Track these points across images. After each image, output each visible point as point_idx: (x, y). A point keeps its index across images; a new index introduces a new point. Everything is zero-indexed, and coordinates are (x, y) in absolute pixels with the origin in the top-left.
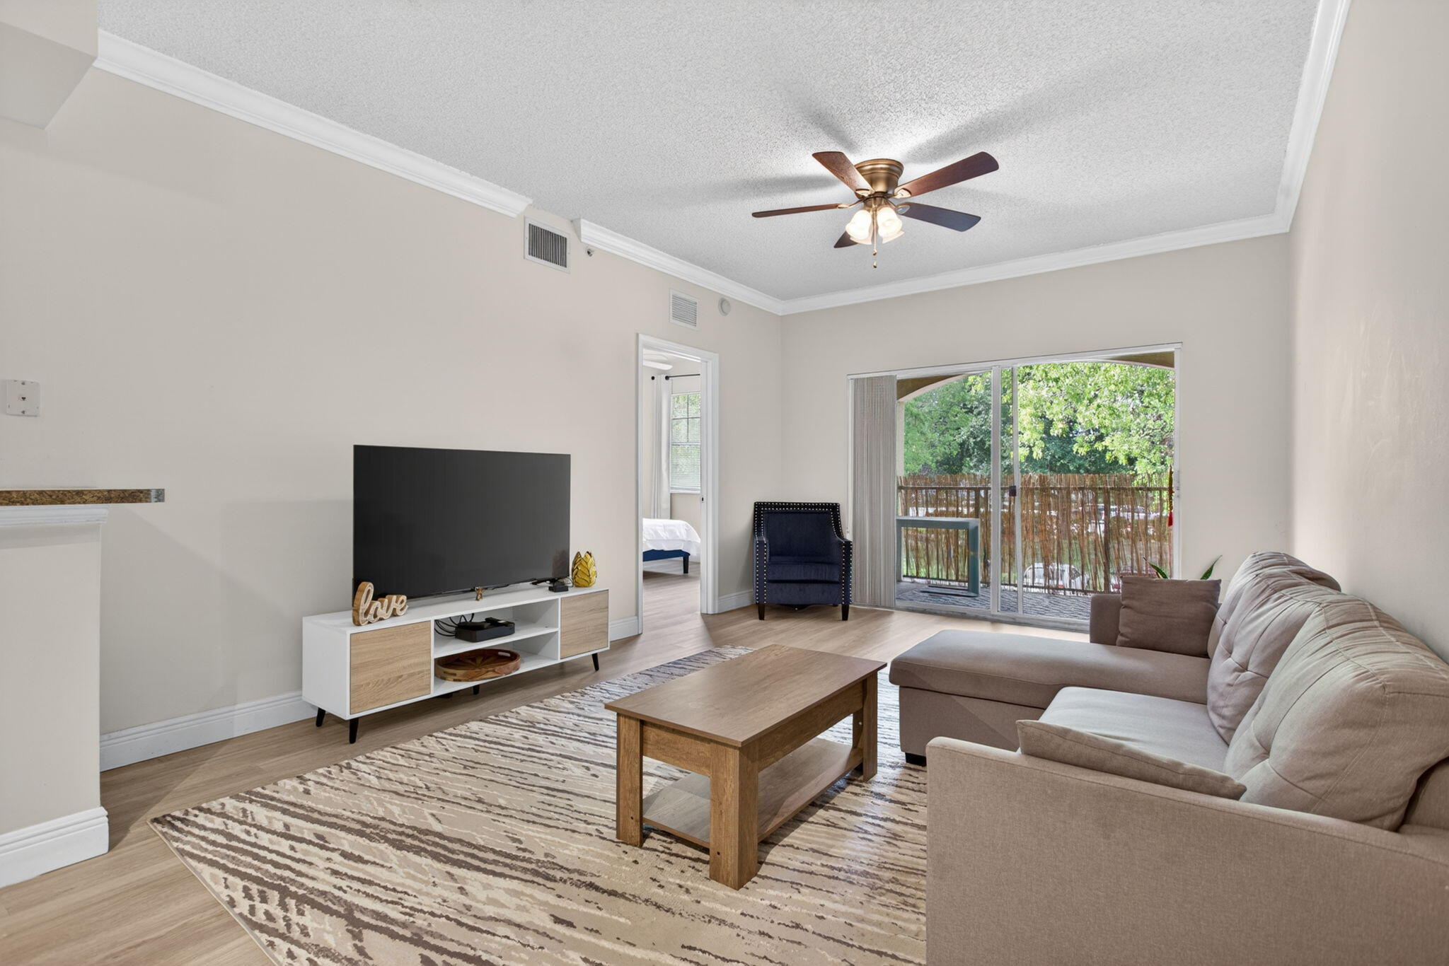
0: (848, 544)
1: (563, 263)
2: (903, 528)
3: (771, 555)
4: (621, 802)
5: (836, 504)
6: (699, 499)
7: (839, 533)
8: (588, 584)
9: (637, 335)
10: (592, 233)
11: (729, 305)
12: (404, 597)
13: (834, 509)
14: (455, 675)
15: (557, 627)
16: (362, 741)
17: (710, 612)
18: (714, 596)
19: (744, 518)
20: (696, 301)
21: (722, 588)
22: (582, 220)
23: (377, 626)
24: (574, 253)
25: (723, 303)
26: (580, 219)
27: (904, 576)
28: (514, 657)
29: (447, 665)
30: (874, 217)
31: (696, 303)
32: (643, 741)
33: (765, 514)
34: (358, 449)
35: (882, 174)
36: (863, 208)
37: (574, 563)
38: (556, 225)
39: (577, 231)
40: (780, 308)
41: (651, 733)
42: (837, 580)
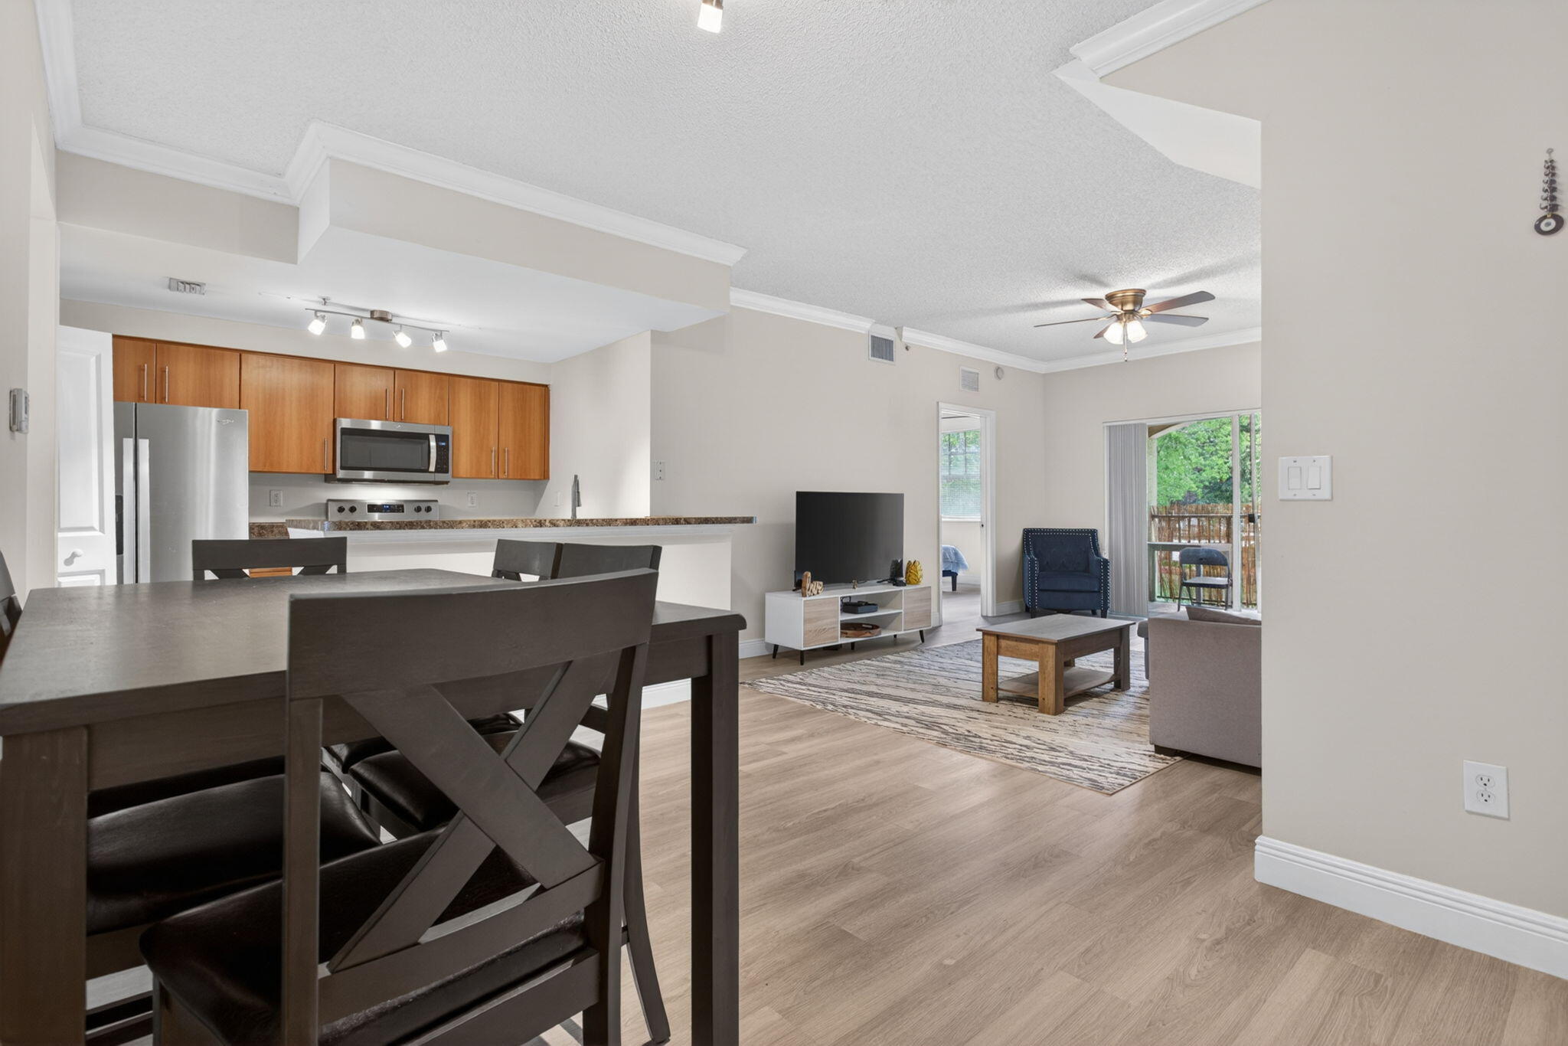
0: (1106, 562)
1: (891, 359)
2: (1156, 552)
3: (1040, 571)
4: (986, 681)
5: (1094, 530)
6: (979, 525)
7: (1097, 553)
8: (917, 582)
9: (938, 403)
10: (910, 335)
11: (1002, 371)
12: (821, 583)
13: (1093, 533)
14: (846, 633)
15: (902, 608)
16: (806, 664)
17: (990, 615)
18: (993, 602)
19: (1014, 542)
20: (977, 371)
21: (999, 596)
22: (904, 328)
23: (812, 598)
24: (898, 349)
25: (999, 371)
26: (902, 327)
27: (1158, 597)
28: (875, 627)
29: (846, 627)
30: (1125, 326)
31: (978, 374)
32: (998, 647)
33: (1031, 537)
34: (798, 494)
35: (1130, 299)
36: (1116, 321)
37: (907, 568)
38: (886, 332)
39: (900, 336)
40: (1042, 368)
41: (1003, 643)
42: (1096, 590)
